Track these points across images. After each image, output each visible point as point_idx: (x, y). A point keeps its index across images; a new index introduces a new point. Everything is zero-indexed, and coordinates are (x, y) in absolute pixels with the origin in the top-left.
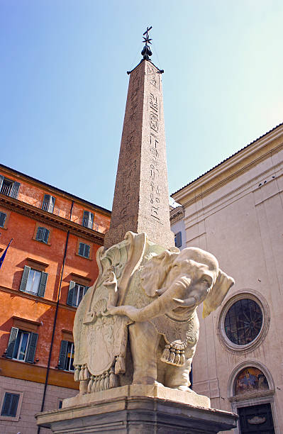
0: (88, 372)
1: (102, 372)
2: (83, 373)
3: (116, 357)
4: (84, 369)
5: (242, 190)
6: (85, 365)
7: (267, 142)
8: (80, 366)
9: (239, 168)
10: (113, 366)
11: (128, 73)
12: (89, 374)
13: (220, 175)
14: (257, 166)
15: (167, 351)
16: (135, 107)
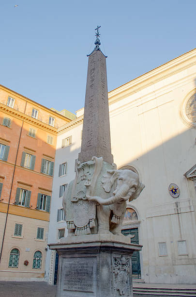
1: (83, 226)
3: (90, 220)
4: (72, 224)
8: (70, 222)
10: (89, 224)
12: (75, 226)
15: (114, 218)
16: (93, 80)
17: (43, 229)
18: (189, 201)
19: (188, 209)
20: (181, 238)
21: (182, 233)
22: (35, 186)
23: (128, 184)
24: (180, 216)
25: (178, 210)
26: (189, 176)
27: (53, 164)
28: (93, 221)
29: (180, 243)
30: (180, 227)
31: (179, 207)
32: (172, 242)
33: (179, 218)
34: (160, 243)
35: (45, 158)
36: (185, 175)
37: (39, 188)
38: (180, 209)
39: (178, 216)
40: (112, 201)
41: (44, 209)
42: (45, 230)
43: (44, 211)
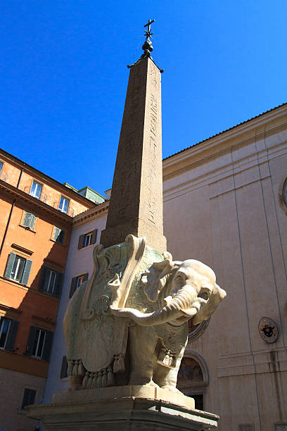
0: (83, 367)
1: (99, 370)
2: (77, 368)
3: (115, 356)
4: (78, 365)
5: (198, 182)
6: (79, 361)
7: (229, 138)
8: (74, 361)
9: (198, 159)
10: (112, 365)
11: (129, 67)
12: (84, 370)
13: (178, 163)
14: (217, 160)
17: (34, 392)
20: (281, 418)
24: (278, 377)
25: (274, 365)
27: (61, 275)
28: (121, 359)
29: (279, 427)
31: (276, 360)
33: (276, 380)
34: (241, 426)
37: (34, 317)
38: (278, 363)
39: (276, 375)
41: (39, 355)
42: (37, 393)
43: (40, 358)
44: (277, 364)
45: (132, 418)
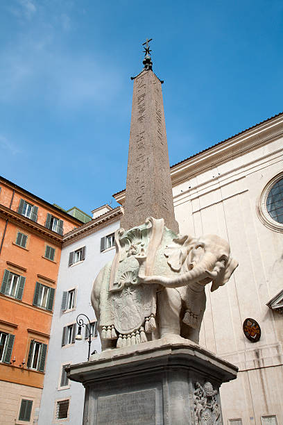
0: (116, 331)
1: (132, 331)
2: (111, 332)
3: (146, 317)
4: (111, 329)
5: (181, 198)
6: (111, 326)
8: (107, 327)
12: (118, 333)
15: (187, 314)
16: (143, 111)
17: (31, 403)
18: (277, 347)
19: (277, 360)
20: (267, 410)
21: (268, 403)
22: (23, 327)
23: (213, 253)
24: (263, 373)
25: (259, 362)
26: (276, 306)
27: (53, 291)
28: (153, 318)
29: (266, 419)
30: (264, 392)
31: (261, 357)
32: (251, 418)
33: (261, 376)
34: (231, 420)
35: (41, 282)
36: (269, 304)
37: (29, 331)
38: (263, 360)
39: (261, 372)
40: (188, 278)
41: (35, 367)
42: (33, 403)
43: (36, 370)
44: (261, 361)
45: (170, 363)
